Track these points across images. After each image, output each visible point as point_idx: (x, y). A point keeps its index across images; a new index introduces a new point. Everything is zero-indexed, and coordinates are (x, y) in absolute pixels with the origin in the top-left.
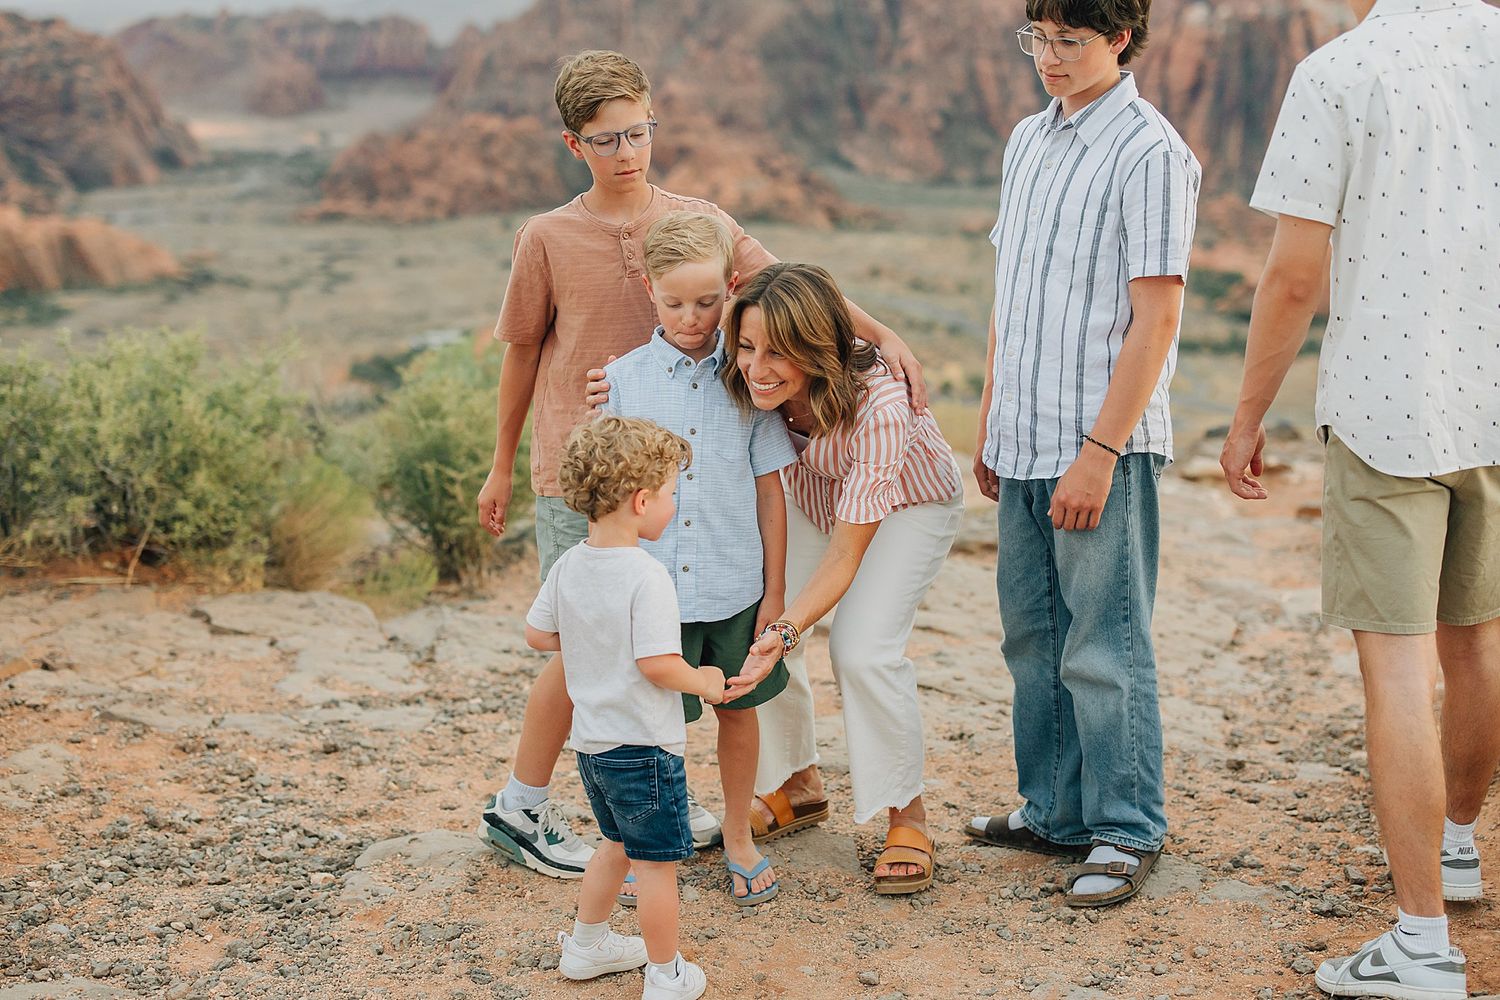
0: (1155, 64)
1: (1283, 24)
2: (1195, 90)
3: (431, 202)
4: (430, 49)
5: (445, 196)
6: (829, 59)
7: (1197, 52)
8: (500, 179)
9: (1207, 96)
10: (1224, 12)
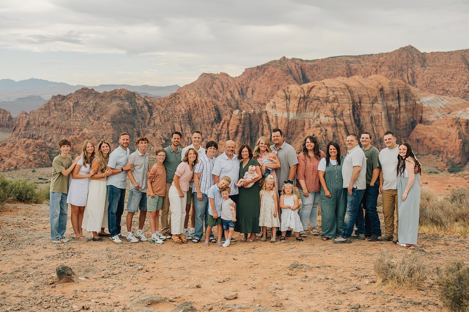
0: (225, 126)
1: (260, 115)
2: (236, 133)
3: (10, 165)
4: (10, 118)
5: (14, 163)
6: (132, 123)
7: (237, 123)
8: (31, 157)
9: (240, 134)
10: (244, 111)
